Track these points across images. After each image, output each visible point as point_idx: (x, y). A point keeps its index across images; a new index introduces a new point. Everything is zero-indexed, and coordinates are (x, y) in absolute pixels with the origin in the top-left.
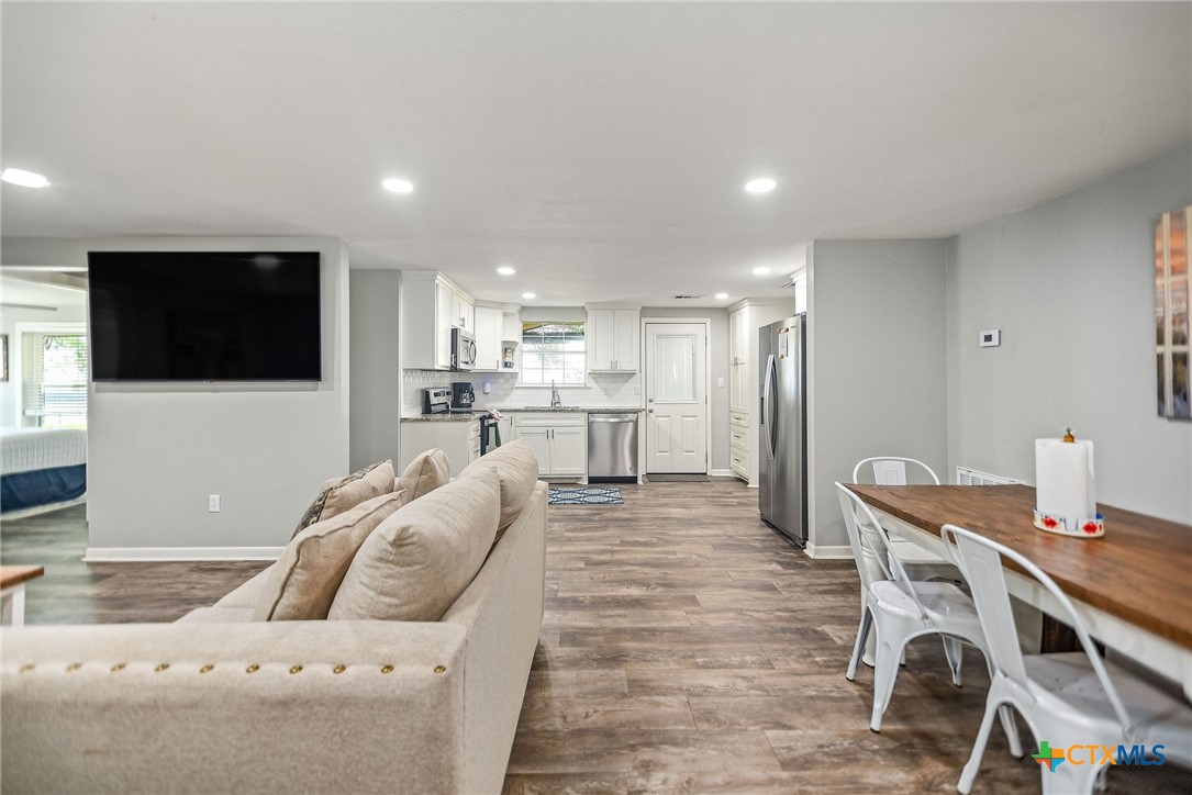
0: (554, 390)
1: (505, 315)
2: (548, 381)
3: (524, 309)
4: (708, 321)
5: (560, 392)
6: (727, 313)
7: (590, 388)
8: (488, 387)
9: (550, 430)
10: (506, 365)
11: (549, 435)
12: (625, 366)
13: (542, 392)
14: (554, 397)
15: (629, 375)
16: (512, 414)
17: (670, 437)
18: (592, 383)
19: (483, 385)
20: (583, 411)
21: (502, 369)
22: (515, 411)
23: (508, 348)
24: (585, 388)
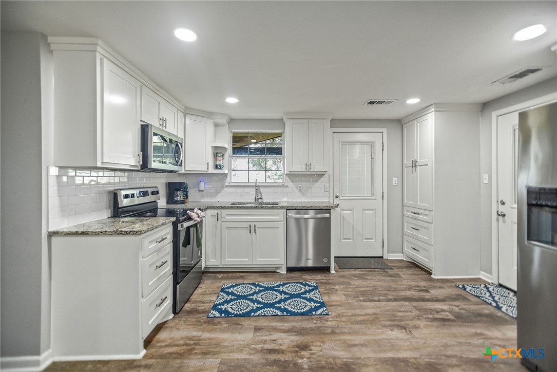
0: (257, 188)
1: (216, 125)
2: (252, 180)
3: (232, 121)
4: (385, 130)
5: (262, 190)
6: (401, 124)
7: (287, 186)
8: (202, 186)
9: (252, 224)
10: (216, 167)
11: (252, 229)
12: (317, 168)
13: (247, 190)
14: (257, 194)
15: (320, 175)
16: (219, 211)
17: (353, 227)
18: (289, 183)
19: (198, 184)
20: (282, 208)
21: (212, 170)
22: (221, 208)
23: (218, 152)
24: (283, 186)
